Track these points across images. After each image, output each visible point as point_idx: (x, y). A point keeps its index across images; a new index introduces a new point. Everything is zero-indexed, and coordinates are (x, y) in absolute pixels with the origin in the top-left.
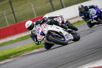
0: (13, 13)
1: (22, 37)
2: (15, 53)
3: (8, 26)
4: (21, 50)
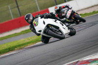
0: (18, 7)
1: (26, 30)
2: (19, 45)
3: (13, 19)
4: (25, 42)
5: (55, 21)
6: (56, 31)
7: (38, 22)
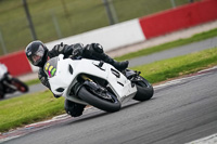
5: (100, 66)
6: (99, 90)
7: (55, 67)
